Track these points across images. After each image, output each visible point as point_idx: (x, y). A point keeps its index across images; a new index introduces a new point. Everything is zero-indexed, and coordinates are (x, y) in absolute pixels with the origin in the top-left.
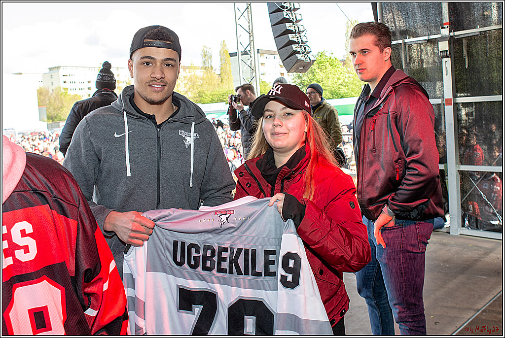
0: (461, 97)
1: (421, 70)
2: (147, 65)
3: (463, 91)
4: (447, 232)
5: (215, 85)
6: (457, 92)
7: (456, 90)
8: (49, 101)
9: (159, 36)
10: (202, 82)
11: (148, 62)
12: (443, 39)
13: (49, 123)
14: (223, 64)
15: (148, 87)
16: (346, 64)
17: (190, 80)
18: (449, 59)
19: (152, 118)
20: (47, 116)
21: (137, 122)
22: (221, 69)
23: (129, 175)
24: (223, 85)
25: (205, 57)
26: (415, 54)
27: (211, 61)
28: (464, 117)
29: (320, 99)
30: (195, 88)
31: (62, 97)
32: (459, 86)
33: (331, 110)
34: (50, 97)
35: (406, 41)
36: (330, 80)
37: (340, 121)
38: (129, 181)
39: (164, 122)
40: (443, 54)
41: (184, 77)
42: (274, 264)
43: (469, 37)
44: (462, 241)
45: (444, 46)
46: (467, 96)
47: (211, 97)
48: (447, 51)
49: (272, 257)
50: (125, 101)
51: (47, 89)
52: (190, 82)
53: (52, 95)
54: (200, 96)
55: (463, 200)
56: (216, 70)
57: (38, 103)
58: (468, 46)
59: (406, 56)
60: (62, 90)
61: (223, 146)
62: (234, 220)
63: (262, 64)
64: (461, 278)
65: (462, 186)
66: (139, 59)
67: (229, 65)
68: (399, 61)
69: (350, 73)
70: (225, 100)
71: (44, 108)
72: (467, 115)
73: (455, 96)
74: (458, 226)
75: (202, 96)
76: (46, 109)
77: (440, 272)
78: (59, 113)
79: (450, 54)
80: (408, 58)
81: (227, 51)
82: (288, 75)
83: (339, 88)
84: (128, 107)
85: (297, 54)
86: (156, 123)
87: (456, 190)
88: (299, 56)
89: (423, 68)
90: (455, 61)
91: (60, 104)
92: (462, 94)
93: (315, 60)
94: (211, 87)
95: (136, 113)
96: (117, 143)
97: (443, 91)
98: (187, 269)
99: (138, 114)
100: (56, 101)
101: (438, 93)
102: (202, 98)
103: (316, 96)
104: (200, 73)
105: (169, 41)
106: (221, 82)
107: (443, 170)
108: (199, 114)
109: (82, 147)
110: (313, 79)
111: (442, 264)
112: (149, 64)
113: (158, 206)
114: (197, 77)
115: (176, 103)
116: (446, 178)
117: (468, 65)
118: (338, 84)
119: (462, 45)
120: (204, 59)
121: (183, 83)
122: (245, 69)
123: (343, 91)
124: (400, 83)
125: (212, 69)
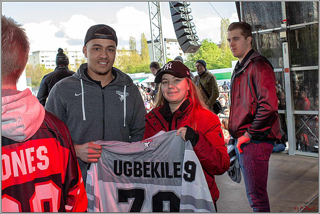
0: (295, 67)
1: (269, 51)
2: (97, 50)
3: (296, 63)
4: (287, 153)
5: (138, 61)
6: (292, 64)
7: (292, 63)
8: (33, 73)
9: (104, 31)
10: (130, 60)
11: (97, 48)
12: (282, 30)
13: (33, 87)
14: (143, 48)
15: (97, 64)
16: (221, 47)
17: (122, 58)
18: (286, 43)
19: (99, 83)
20: (32, 82)
21: (89, 86)
22: (142, 51)
23: (84, 119)
24: (143, 62)
25: (131, 44)
26: (265, 40)
27: (135, 47)
28: (297, 80)
29: (204, 70)
30: (125, 64)
31: (41, 71)
32: (293, 60)
33: (212, 77)
34: (33, 71)
35: (259, 32)
36: (211, 57)
37: (218, 83)
38: (85, 123)
39: (106, 86)
40: (283, 40)
41: (118, 57)
42: (180, 170)
43: (299, 29)
44: (297, 159)
45: (283, 35)
46: (299, 66)
47: (136, 69)
48: (285, 38)
49: (178, 167)
50: (81, 73)
51: (32, 65)
52: (122, 60)
53: (34, 69)
54: (128, 69)
55: (297, 133)
56: (138, 52)
57: (26, 74)
58: (299, 34)
59: (259, 41)
60: (41, 66)
61: (144, 100)
62: (153, 146)
63: (168, 48)
64: (296, 183)
65: (296, 124)
66: (91, 46)
67: (147, 49)
68: (255, 45)
69: (224, 53)
70: (144, 71)
71: (30, 78)
72: (299, 78)
73: (291, 67)
74: (294, 149)
75: (130, 69)
76: (31, 78)
77: (282, 179)
78: (39, 81)
79: (287, 39)
80: (260, 42)
81: (146, 40)
82: (185, 55)
83: (217, 62)
84: (84, 76)
85: (189, 41)
86: (101, 86)
87: (292, 126)
88: (191, 43)
89: (270, 49)
90: (290, 44)
91: (40, 75)
92: (295, 65)
93: (201, 45)
94: (136, 63)
95: (88, 80)
96: (77, 100)
97: (283, 64)
98: (124, 177)
99: (90, 81)
100: (37, 73)
101: (280, 64)
102: (130, 70)
103: (202, 68)
104: (128, 54)
105: (111, 35)
106: (142, 59)
107: (284, 114)
108: (129, 81)
109: (55, 103)
110: (200, 57)
111: (283, 174)
112: (98, 49)
113: (103, 139)
114: (126, 57)
115: (114, 74)
116: (286, 119)
117: (299, 47)
118: (216, 60)
119: (295, 34)
120: (131, 45)
121: (118, 60)
122: (156, 51)
123: (220, 65)
124: (256, 59)
125: (136, 52)
